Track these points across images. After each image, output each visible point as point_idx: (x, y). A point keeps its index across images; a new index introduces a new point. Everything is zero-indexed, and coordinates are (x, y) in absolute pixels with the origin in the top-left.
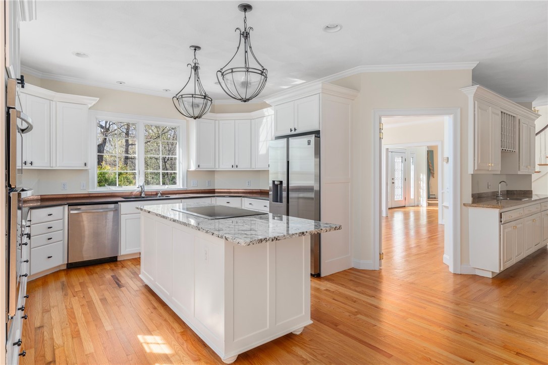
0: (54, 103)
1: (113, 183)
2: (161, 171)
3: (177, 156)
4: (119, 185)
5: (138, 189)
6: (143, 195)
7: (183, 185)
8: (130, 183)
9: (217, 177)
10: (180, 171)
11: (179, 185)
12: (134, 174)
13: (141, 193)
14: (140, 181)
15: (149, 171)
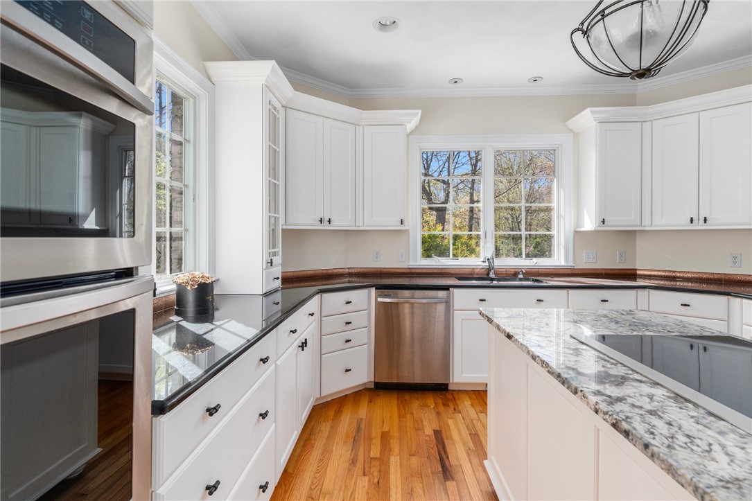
0: (361, 128)
1: (443, 253)
2: (524, 233)
3: (554, 204)
4: (454, 255)
5: (484, 264)
6: (492, 275)
7: (566, 259)
8: (472, 251)
9: (640, 243)
10: (561, 232)
11: (558, 259)
12: (478, 237)
13: (489, 270)
14: (486, 250)
15: (502, 233)
